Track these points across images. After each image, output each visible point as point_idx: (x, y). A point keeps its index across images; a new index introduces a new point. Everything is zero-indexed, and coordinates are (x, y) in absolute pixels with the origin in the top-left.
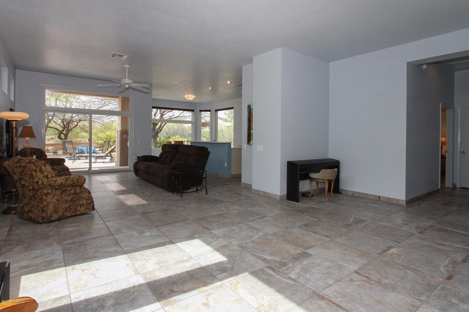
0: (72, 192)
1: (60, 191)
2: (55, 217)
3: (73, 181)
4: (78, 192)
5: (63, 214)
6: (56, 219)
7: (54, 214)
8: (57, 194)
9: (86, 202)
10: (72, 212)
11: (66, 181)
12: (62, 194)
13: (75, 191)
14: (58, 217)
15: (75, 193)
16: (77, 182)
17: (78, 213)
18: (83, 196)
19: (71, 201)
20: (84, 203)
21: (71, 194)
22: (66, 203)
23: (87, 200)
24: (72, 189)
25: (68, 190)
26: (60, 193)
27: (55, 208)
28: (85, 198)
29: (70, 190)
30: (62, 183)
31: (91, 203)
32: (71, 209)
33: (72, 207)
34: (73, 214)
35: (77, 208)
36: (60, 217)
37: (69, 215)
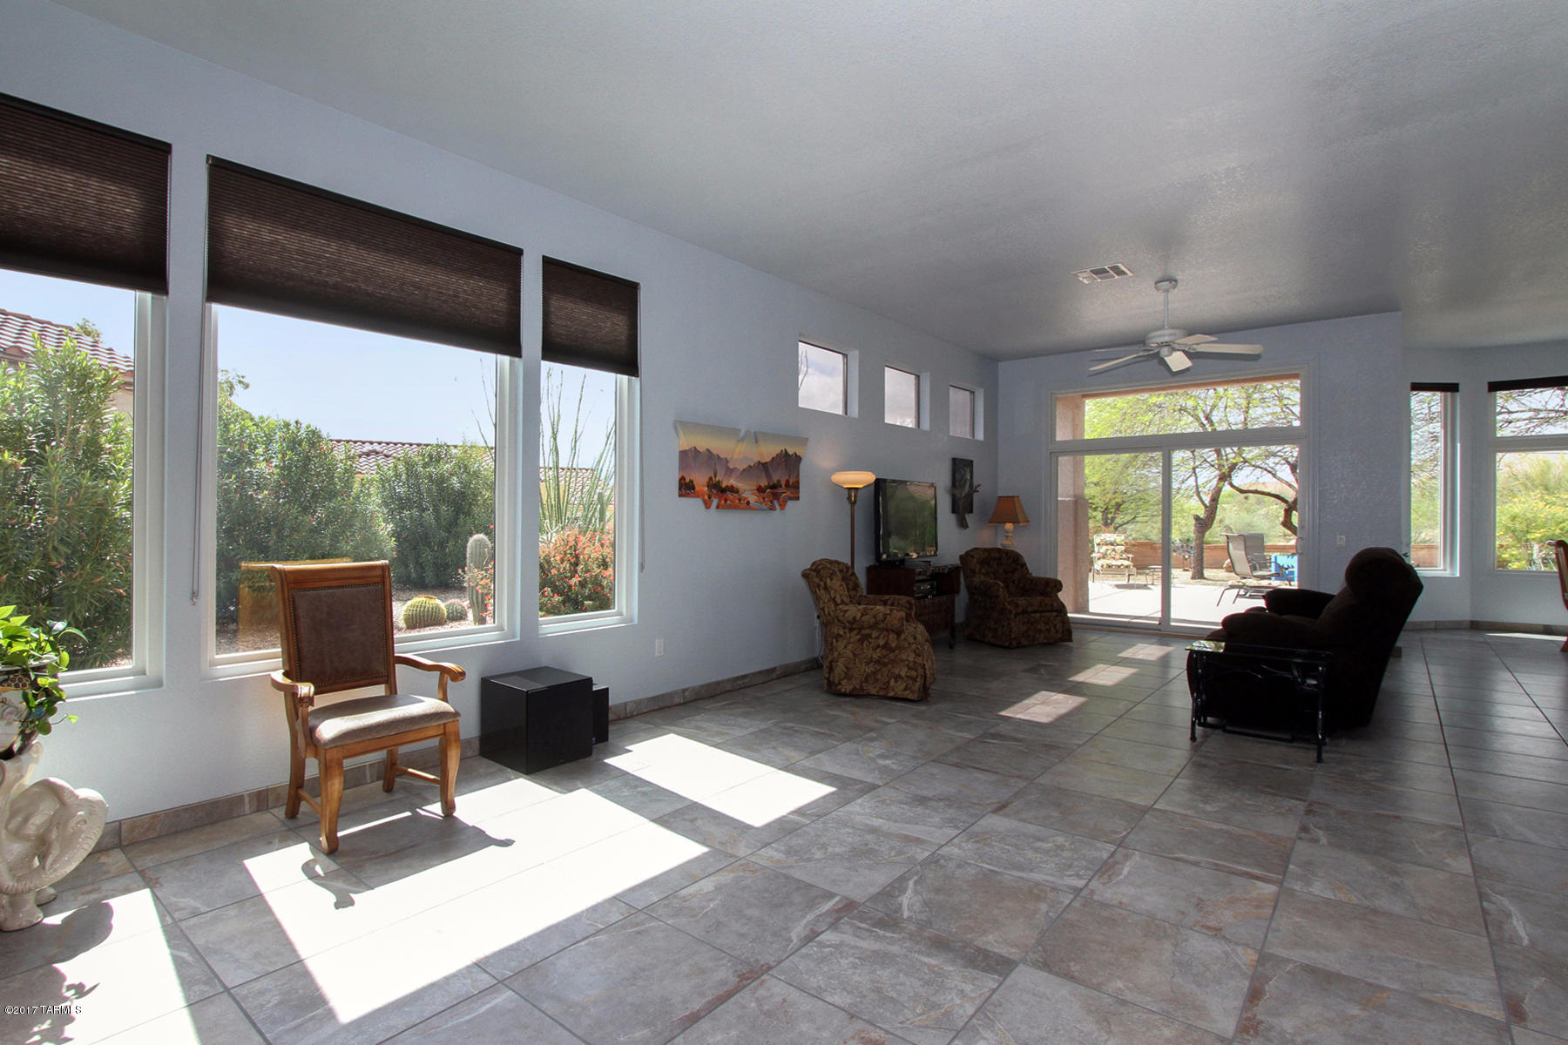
0: (882, 642)
1: (857, 634)
2: (846, 687)
3: (875, 617)
4: (893, 645)
5: (861, 686)
6: (848, 691)
7: (845, 681)
8: (852, 640)
9: (906, 672)
10: (881, 688)
11: (862, 615)
12: (861, 641)
13: (886, 643)
14: (851, 688)
15: (886, 646)
16: (883, 621)
17: (891, 694)
18: (904, 657)
19: (878, 662)
20: (903, 674)
21: (878, 646)
22: (868, 664)
23: (909, 668)
24: (879, 635)
25: (873, 636)
26: (859, 640)
27: (847, 668)
28: (907, 663)
29: (877, 638)
30: (854, 618)
31: (917, 677)
32: (877, 680)
33: (879, 676)
34: (881, 693)
35: (888, 682)
36: (855, 689)
37: (874, 692)
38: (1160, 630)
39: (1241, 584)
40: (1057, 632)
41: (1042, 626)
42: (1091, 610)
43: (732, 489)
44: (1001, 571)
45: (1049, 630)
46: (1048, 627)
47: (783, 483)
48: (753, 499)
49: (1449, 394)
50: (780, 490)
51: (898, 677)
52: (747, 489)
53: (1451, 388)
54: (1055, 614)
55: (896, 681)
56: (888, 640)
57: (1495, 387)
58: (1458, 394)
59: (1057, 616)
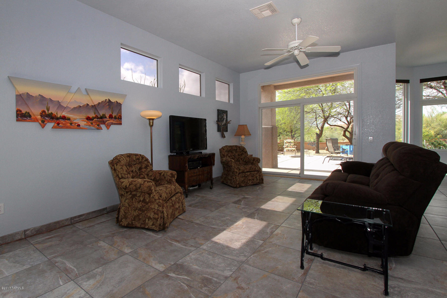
0: (142, 199)
1: (130, 195)
2: (124, 223)
3: (135, 186)
5: (132, 222)
6: (125, 225)
7: (124, 219)
8: (128, 197)
9: (153, 215)
10: (142, 223)
11: (130, 185)
12: (132, 198)
13: (144, 200)
14: (127, 223)
15: (144, 201)
16: (140, 188)
17: (147, 227)
18: (153, 207)
19: (140, 209)
21: (140, 201)
22: (135, 210)
23: (155, 213)
24: (141, 195)
25: (138, 196)
26: (131, 197)
27: (125, 212)
28: (154, 210)
29: (139, 196)
30: (126, 186)
31: (158, 218)
32: (140, 219)
33: (141, 217)
34: (142, 226)
35: (145, 220)
36: (129, 224)
37: (139, 225)
38: (300, 176)
39: (331, 156)
40: (257, 180)
41: (251, 178)
42: (279, 167)
43: (64, 118)
44: (237, 155)
45: (253, 179)
46: (253, 178)
47: (107, 116)
48: (83, 124)
49: (406, 84)
50: (105, 120)
51: (149, 218)
52: (78, 118)
53: (407, 82)
54: (256, 172)
55: (149, 220)
56: (145, 197)
57: (422, 81)
58: (409, 84)
59: (257, 173)
